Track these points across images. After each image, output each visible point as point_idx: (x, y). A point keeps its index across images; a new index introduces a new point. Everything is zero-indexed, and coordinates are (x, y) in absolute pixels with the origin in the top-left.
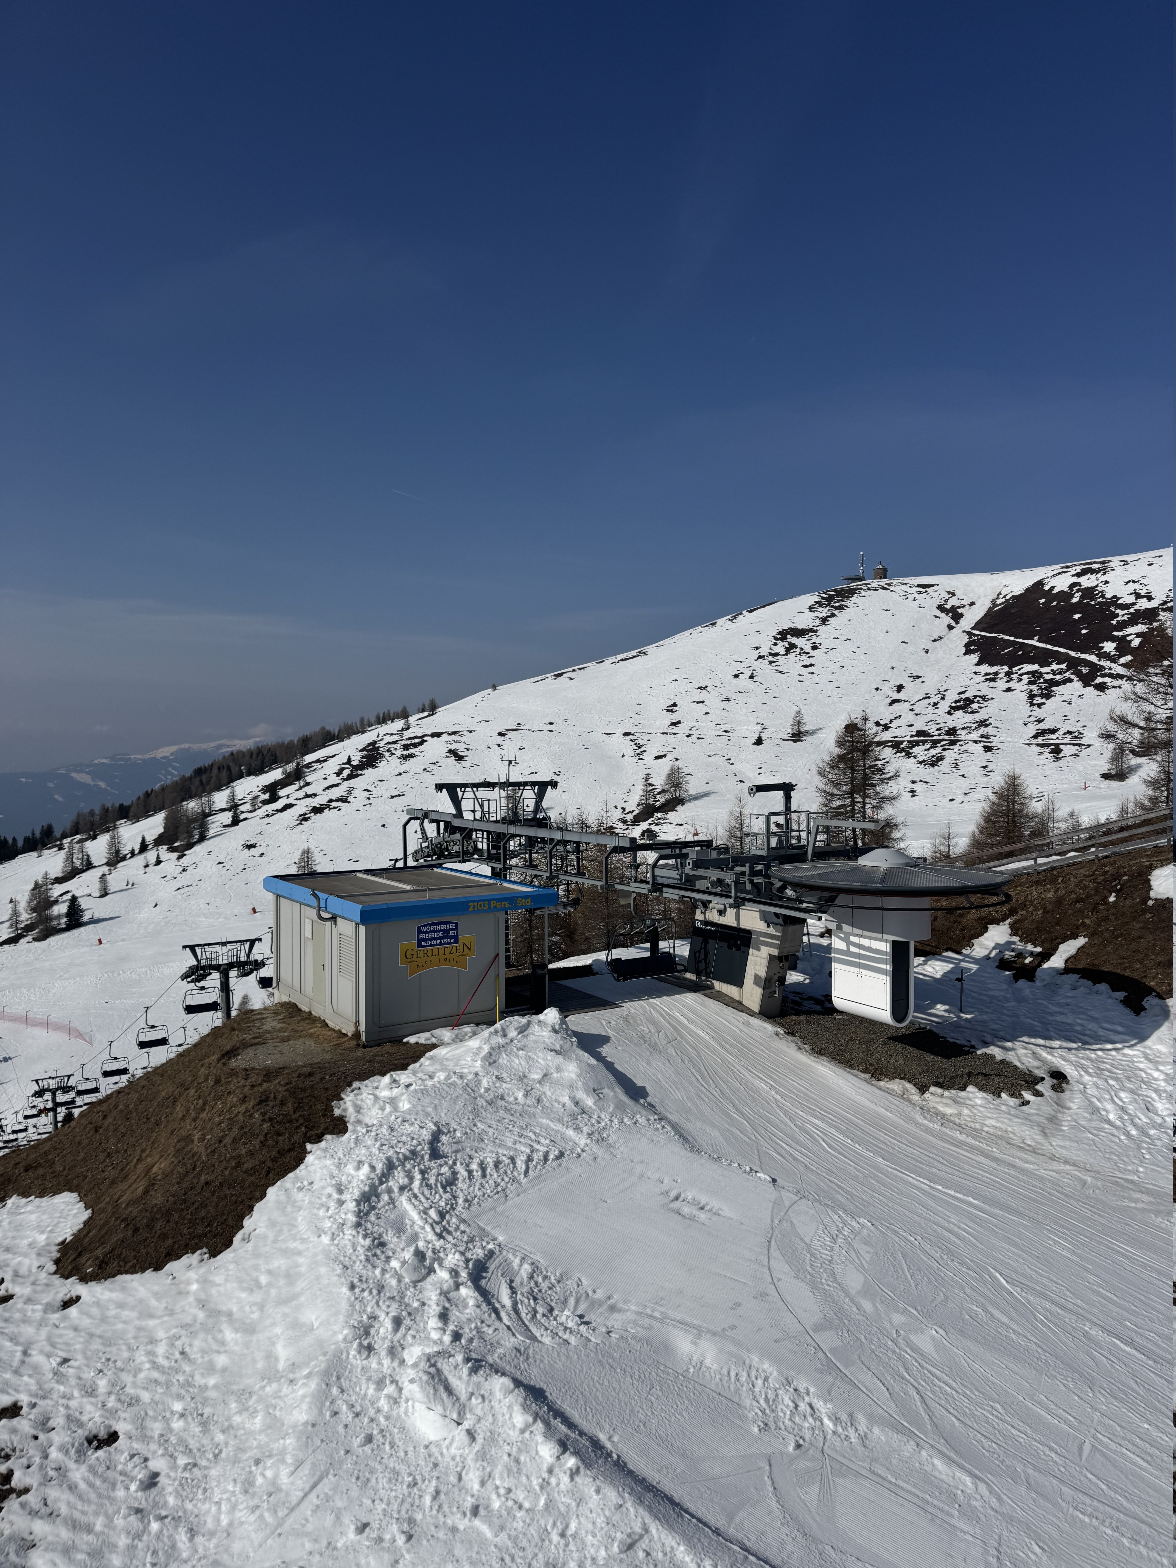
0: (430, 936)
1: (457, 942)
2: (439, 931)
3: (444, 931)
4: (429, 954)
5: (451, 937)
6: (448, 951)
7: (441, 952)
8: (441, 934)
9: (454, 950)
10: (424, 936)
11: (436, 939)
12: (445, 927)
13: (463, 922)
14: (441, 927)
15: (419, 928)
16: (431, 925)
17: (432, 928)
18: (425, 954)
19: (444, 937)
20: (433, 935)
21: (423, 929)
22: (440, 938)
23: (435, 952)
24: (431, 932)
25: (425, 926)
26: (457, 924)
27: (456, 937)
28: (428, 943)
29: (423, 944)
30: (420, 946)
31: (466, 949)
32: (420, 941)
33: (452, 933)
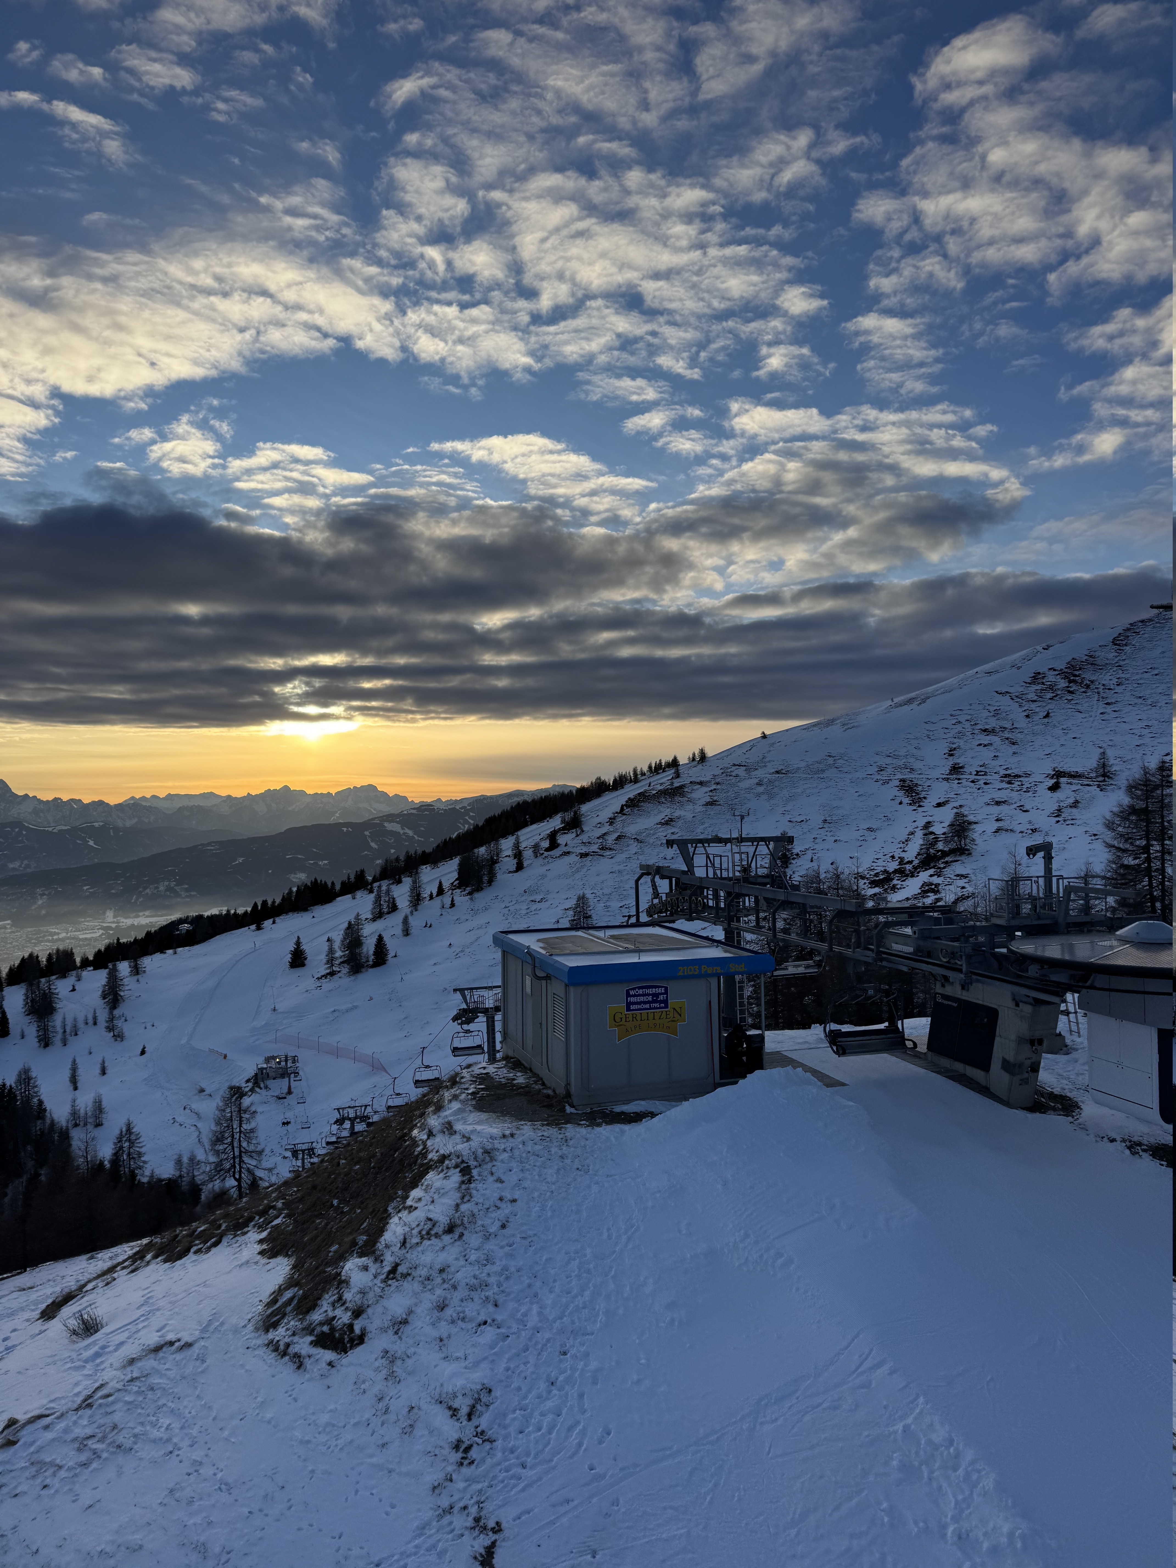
0: (639, 999)
1: (666, 1007)
2: (648, 995)
3: (654, 995)
4: (638, 1018)
5: (661, 1002)
6: (657, 1016)
7: (651, 1016)
8: (650, 998)
9: (664, 1015)
10: (632, 999)
11: (645, 1003)
12: (654, 990)
13: (672, 986)
14: (650, 991)
15: (628, 991)
16: (639, 988)
17: (641, 992)
18: (634, 1018)
19: (654, 1001)
20: (642, 999)
21: (632, 993)
22: (649, 1002)
23: (644, 1017)
24: (639, 995)
25: (634, 989)
26: (666, 989)
27: (665, 1002)
28: (636, 1007)
29: (632, 1007)
30: (628, 1009)
31: (676, 1015)
32: (629, 1004)
33: (661, 998)
